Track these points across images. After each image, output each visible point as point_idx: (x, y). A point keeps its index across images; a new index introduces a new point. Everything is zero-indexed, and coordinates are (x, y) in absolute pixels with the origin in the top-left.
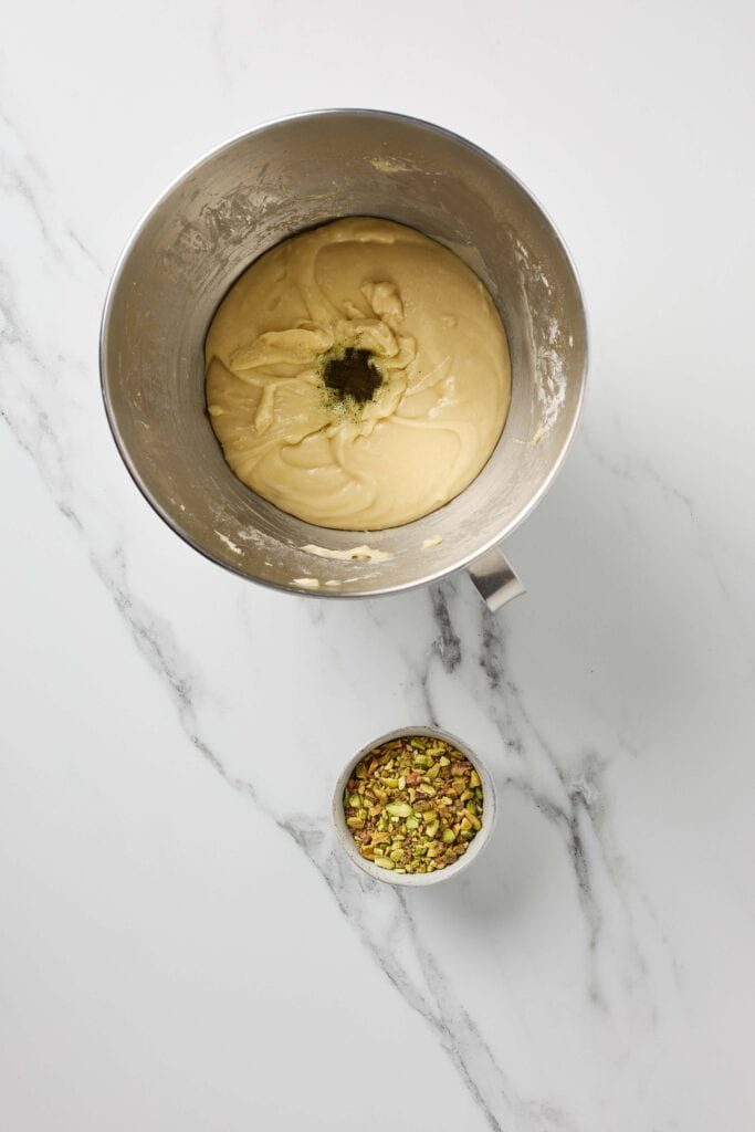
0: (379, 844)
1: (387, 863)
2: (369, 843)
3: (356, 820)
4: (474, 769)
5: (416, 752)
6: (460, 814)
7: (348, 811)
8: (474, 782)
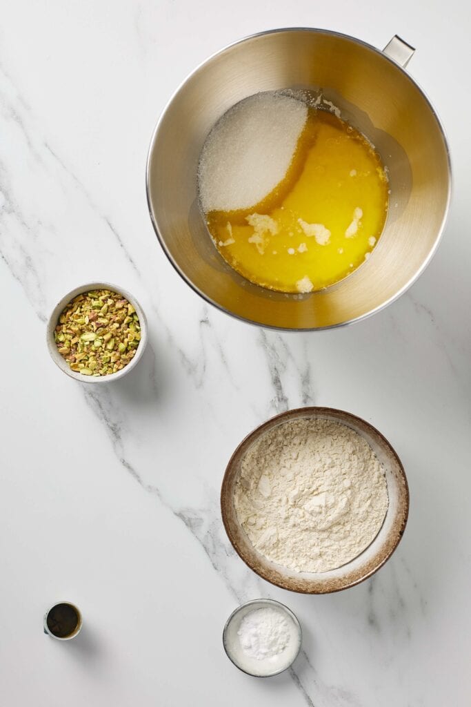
0: (80, 361)
1: (88, 371)
2: (75, 362)
3: (65, 348)
4: (129, 303)
5: (93, 300)
6: (125, 332)
7: (58, 344)
8: (131, 311)
